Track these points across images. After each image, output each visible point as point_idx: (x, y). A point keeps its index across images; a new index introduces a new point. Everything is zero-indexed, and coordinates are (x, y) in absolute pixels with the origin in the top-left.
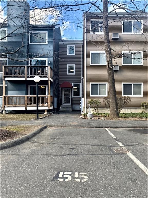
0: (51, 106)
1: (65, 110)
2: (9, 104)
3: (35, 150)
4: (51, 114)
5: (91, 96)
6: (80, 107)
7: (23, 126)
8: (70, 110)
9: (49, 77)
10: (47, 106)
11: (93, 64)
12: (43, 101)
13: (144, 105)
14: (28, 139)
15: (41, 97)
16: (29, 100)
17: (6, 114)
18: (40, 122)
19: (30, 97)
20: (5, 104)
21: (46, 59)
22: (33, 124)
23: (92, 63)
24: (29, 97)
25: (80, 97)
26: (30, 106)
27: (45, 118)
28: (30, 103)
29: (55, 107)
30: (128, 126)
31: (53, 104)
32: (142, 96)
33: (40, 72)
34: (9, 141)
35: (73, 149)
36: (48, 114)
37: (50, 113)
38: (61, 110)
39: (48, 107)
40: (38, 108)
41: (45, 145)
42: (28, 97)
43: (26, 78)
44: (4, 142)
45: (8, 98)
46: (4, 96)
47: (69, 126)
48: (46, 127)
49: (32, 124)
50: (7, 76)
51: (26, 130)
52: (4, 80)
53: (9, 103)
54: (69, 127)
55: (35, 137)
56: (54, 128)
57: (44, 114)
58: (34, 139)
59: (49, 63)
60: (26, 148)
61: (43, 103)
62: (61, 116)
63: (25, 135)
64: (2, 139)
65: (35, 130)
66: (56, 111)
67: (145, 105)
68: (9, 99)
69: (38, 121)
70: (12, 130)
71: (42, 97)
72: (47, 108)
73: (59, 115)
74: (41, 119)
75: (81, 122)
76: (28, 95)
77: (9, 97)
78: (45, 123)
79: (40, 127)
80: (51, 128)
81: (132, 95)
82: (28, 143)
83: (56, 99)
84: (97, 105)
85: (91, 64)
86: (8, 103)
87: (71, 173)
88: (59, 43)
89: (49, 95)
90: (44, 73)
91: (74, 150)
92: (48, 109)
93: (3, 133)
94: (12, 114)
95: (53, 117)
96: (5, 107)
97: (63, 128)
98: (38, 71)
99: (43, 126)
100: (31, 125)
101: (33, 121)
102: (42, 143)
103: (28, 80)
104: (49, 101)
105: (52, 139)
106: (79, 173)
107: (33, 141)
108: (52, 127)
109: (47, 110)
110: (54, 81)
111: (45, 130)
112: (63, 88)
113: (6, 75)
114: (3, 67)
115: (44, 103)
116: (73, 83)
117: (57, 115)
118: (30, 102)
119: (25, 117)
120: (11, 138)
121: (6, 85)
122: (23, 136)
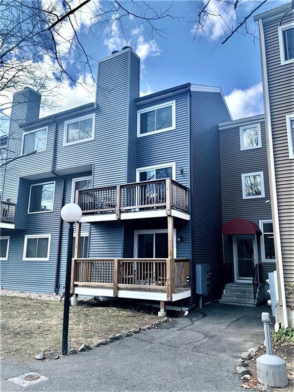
8: (252, 301)
9: (168, 207)
21: (173, 165)
29: (199, 292)
31: (191, 284)
38: (224, 299)
39: (166, 294)
43: (117, 215)
46: (75, 260)
52: (78, 222)
57: (157, 314)
59: (180, 173)
77: (92, 263)
83: (199, 268)
88: (218, 127)
96: (75, 286)
103: (121, 219)
110: (191, 217)
112: (233, 237)
114: (77, 193)
116: (260, 221)
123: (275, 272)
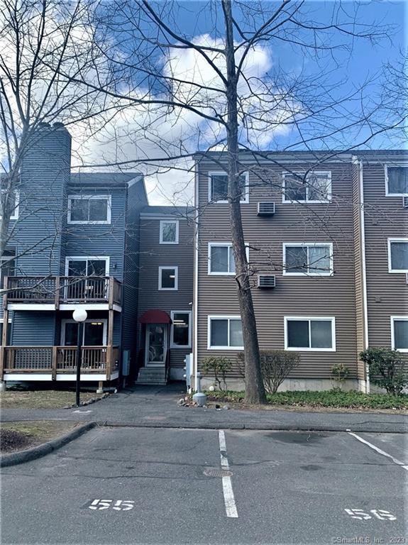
0: (113, 371)
1: (150, 380)
2: (14, 368)
3: (62, 468)
4: (112, 392)
5: (209, 347)
6: (185, 376)
7: (44, 422)
8: (163, 380)
9: (111, 302)
10: (103, 373)
11: (214, 271)
12: (95, 360)
13: (339, 371)
14: (52, 449)
15: (90, 351)
16: (61, 356)
17: (7, 389)
18: (82, 414)
19: (65, 351)
20: (5, 366)
21: (107, 259)
22: (65, 419)
23: (212, 271)
24: (63, 351)
25: (189, 346)
26: (64, 373)
27: (96, 403)
28: (65, 365)
29: (124, 374)
30: (270, 425)
31: (119, 368)
32: (333, 349)
33: (90, 290)
34: (18, 452)
35: (130, 468)
36: (104, 392)
37: (111, 388)
38: (139, 380)
39: (105, 375)
40: (78, 377)
41: (82, 461)
42: (58, 351)
43: (56, 306)
44: (8, 454)
45: (13, 352)
46: (5, 348)
47: (142, 425)
48: (91, 426)
49: (65, 417)
50: (13, 299)
51: (50, 432)
52: (6, 309)
53: (15, 364)
54: (141, 427)
55: (67, 445)
56: (109, 429)
57: (95, 392)
58: (64, 450)
59: (114, 267)
60: (47, 466)
61: (93, 365)
62: (136, 397)
63: (46, 441)
64: (4, 449)
65: (68, 432)
66: (126, 383)
67: (341, 373)
68: (15, 354)
69: (78, 411)
70: (22, 431)
71: (93, 350)
72: (103, 378)
73: (132, 395)
74: (86, 405)
75: (171, 415)
76: (59, 345)
77: (15, 350)
78: (90, 416)
79: (80, 426)
80: (104, 427)
81: (308, 347)
82: (53, 456)
83: (126, 353)
84: (224, 371)
85: (209, 273)
86: (13, 363)
87: (111, 501)
88: (140, 216)
89: (109, 346)
90: (99, 293)
91: (130, 471)
92: (105, 380)
93: (5, 437)
94: (21, 391)
95: (115, 399)
96: (4, 373)
97: (129, 428)
98: (86, 288)
99: (86, 424)
100: (60, 419)
101: (66, 410)
102: (77, 458)
104: (108, 361)
105: (97, 450)
106: (123, 500)
107: (61, 454)
108: (107, 426)
109: (104, 382)
110: (123, 309)
111: (88, 432)
112: (147, 325)
113: (12, 297)
114: (6, 279)
115: (96, 364)
116: (172, 311)
117: (126, 395)
118: (65, 360)
119: (52, 399)
120: (21, 447)
121: (10, 321)
122: (43, 444)
123: (191, 355)
